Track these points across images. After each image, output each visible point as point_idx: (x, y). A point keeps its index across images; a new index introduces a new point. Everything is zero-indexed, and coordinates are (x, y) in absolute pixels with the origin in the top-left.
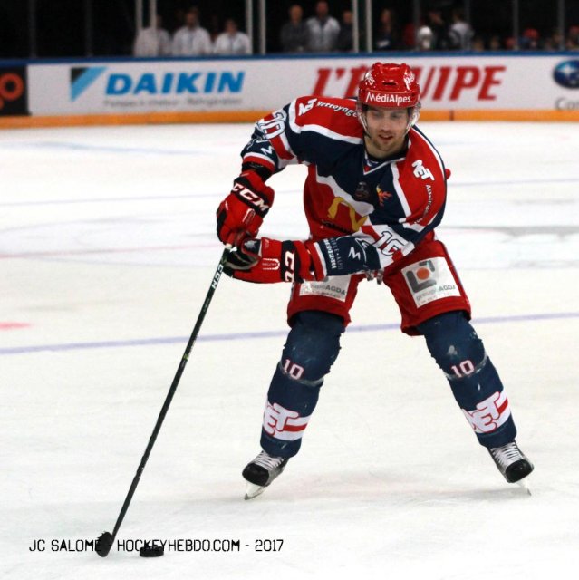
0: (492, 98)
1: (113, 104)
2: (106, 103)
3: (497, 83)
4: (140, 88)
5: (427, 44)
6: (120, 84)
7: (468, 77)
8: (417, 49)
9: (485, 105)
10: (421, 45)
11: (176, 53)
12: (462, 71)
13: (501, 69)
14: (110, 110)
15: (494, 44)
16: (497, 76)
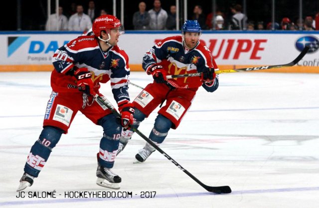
0: (259, 58)
1: (33, 59)
2: (29, 58)
3: (262, 49)
4: (49, 49)
5: (220, 26)
6: (37, 47)
7: (245, 46)
8: (214, 29)
9: (254, 62)
10: (217, 26)
11: (70, 29)
12: (241, 42)
13: (265, 41)
14: (31, 62)
15: (261, 26)
16: (262, 45)
